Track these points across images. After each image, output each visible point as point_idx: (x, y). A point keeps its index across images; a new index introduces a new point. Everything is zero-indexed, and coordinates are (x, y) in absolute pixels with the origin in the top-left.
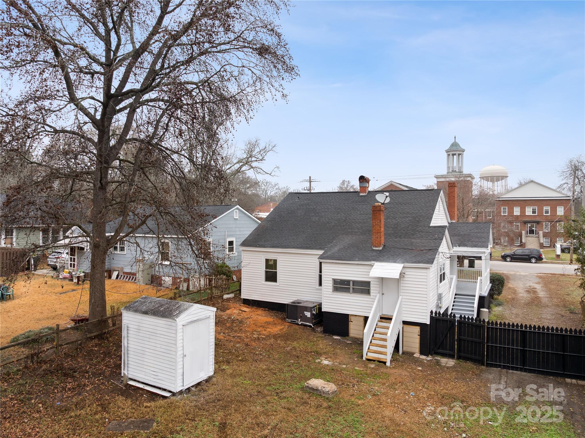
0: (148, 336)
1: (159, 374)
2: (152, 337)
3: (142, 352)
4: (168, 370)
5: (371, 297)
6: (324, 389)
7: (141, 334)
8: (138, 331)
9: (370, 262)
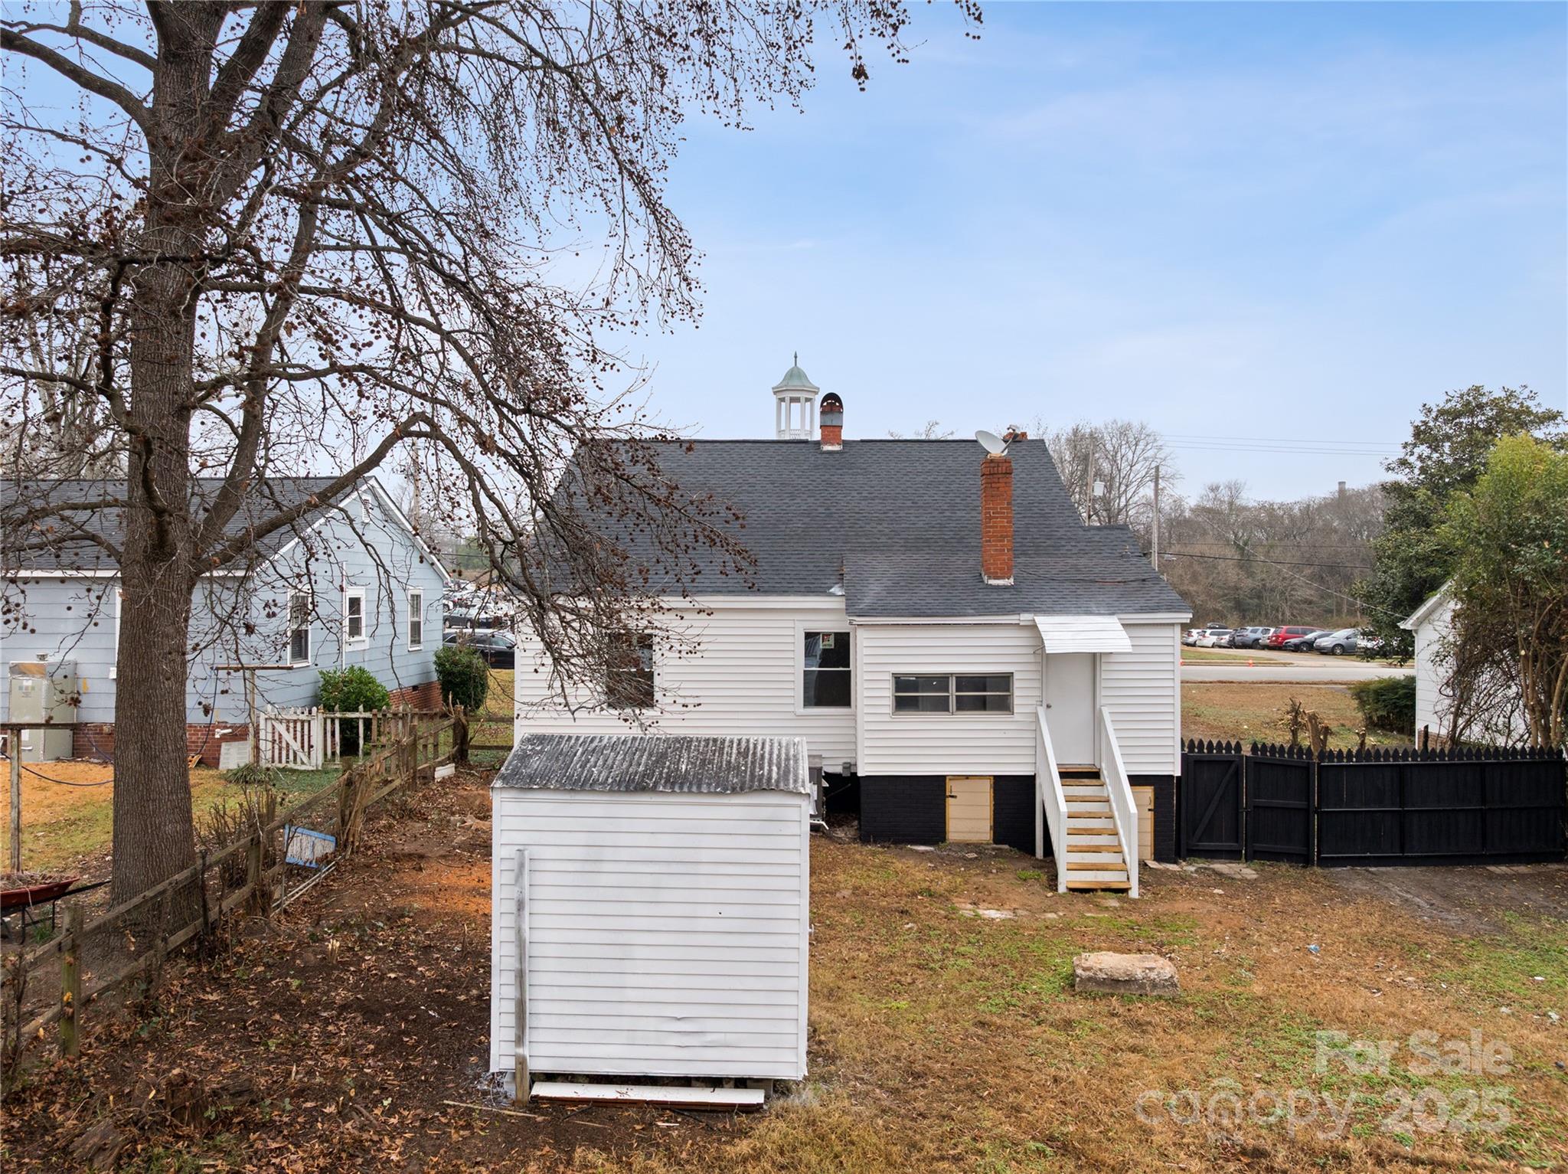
0: (648, 881)
1: (709, 1026)
2: (666, 881)
3: (617, 952)
4: (762, 998)
5: (1016, 717)
6: (1153, 975)
7: (604, 880)
8: (588, 867)
9: (1016, 617)
